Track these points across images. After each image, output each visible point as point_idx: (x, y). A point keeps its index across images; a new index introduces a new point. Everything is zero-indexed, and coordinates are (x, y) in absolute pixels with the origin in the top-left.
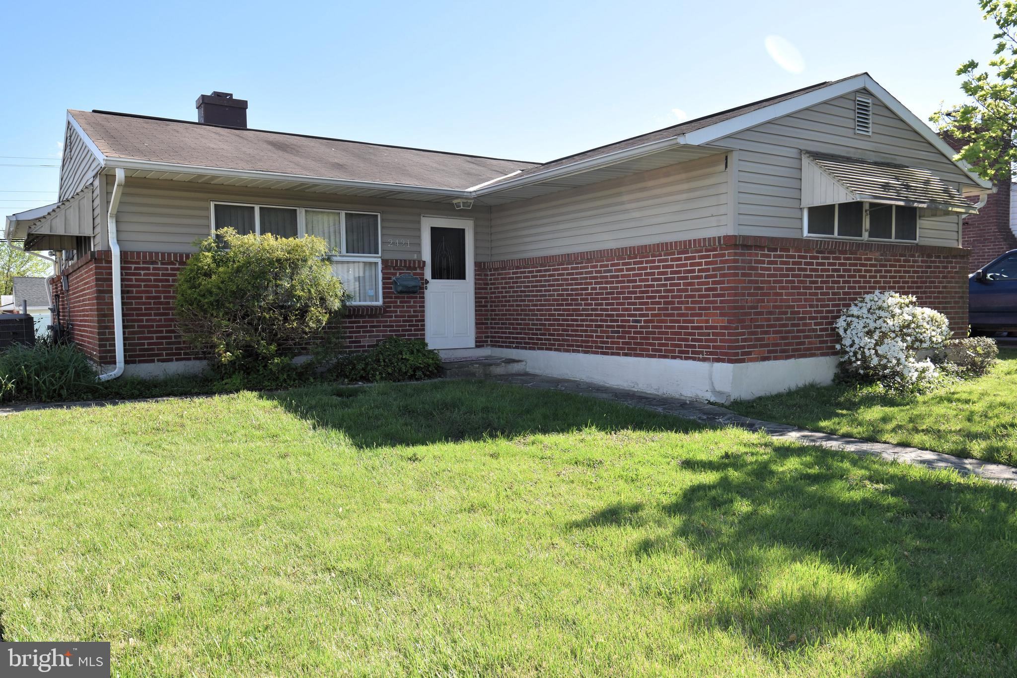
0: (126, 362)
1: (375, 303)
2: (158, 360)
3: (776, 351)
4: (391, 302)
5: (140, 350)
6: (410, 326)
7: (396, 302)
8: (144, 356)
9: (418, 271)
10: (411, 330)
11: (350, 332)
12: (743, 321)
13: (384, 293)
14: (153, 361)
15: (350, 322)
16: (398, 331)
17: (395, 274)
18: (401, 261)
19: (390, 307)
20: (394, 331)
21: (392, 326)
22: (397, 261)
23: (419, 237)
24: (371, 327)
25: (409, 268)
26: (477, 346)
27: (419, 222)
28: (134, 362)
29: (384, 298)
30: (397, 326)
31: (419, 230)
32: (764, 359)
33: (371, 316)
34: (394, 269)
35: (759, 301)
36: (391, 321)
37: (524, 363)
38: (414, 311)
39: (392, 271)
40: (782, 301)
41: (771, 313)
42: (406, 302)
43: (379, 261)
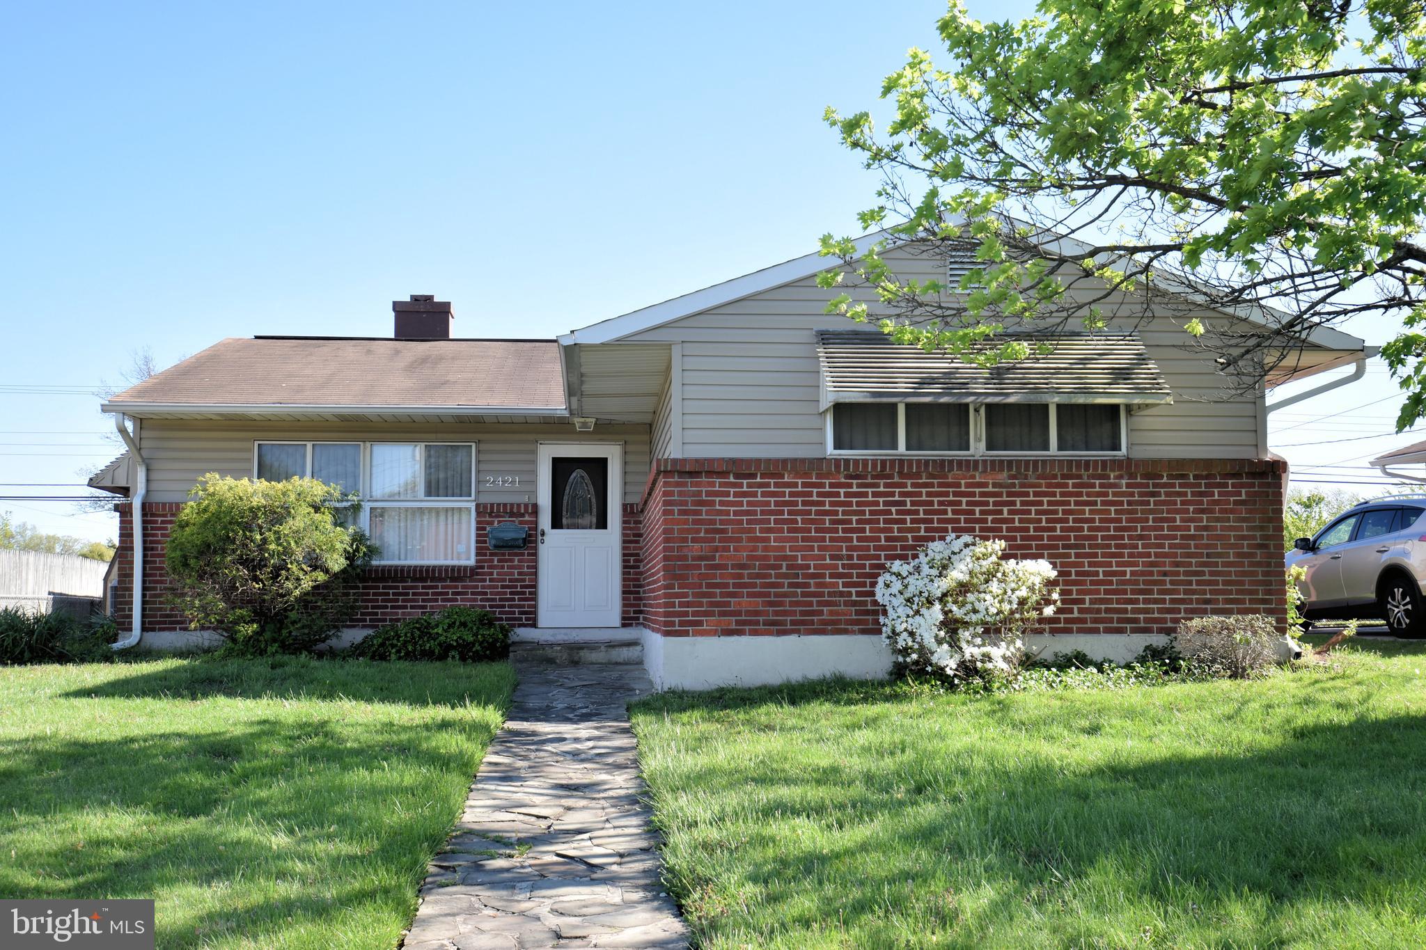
0: (144, 629)
1: (463, 563)
2: (180, 629)
3: (757, 623)
4: (485, 561)
5: (161, 616)
6: (511, 593)
7: (492, 561)
8: (165, 623)
9: (527, 518)
10: (513, 600)
11: (423, 600)
12: (685, 577)
13: (477, 548)
14: (175, 629)
15: (423, 587)
16: (494, 600)
17: (491, 523)
18: (499, 505)
19: (483, 567)
20: (488, 600)
21: (486, 594)
22: (492, 505)
23: (534, 472)
24: (454, 594)
25: (512, 514)
26: (624, 625)
27: (535, 452)
28: (153, 630)
29: (477, 554)
30: (491, 593)
31: (534, 462)
32: (729, 633)
33: (453, 579)
34: (490, 515)
35: (716, 549)
36: (483, 587)
37: (639, 648)
38: (519, 574)
39: (488, 519)
40: (766, 549)
41: (743, 567)
42: (506, 561)
43: (473, 506)
